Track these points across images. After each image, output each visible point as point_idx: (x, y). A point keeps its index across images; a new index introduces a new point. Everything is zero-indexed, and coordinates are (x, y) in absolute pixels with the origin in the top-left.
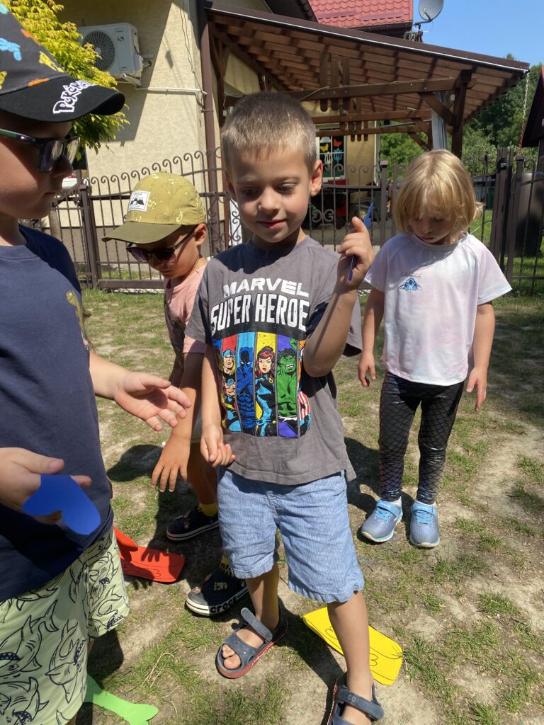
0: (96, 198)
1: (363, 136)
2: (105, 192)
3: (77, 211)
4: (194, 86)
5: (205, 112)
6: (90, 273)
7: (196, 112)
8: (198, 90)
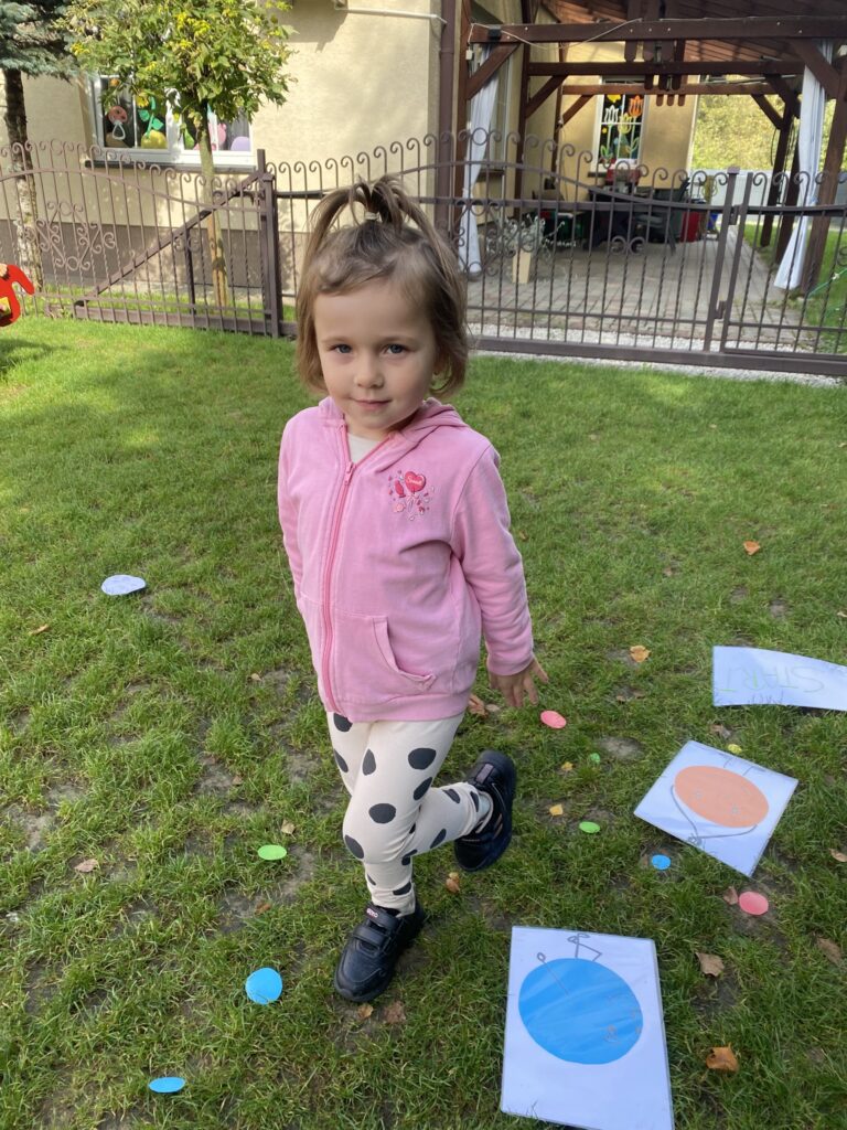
0: (285, 196)
1: (677, 97)
2: (299, 188)
3: (255, 214)
4: (428, 9)
5: (441, 54)
6: (268, 312)
7: (428, 54)
8: (434, 16)
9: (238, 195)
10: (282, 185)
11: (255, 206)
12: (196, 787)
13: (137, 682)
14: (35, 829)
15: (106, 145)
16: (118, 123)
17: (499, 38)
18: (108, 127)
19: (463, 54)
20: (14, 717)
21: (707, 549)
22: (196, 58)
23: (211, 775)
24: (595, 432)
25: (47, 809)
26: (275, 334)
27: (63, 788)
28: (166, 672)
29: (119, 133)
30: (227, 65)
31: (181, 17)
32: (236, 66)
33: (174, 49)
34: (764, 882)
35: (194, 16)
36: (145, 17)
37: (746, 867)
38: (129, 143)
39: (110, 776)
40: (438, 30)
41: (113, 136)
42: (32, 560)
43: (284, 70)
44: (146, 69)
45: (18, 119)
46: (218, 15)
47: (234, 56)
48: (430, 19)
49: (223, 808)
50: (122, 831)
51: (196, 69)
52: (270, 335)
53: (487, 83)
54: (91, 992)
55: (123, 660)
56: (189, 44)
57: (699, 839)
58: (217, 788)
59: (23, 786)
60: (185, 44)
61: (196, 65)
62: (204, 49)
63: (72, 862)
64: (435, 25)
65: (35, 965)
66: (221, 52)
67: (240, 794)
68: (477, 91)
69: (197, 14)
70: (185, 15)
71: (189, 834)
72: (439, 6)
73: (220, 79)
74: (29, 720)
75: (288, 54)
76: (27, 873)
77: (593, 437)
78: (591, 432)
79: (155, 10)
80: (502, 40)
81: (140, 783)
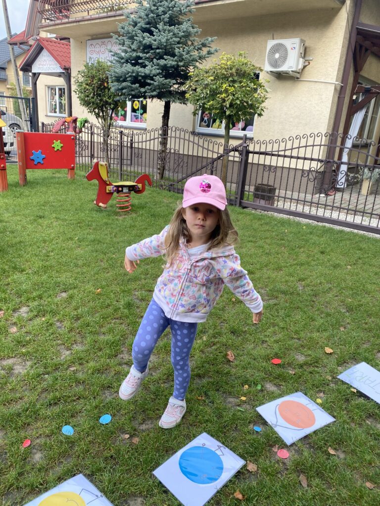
4: (335, 80)
5: (339, 97)
6: (237, 196)
7: (332, 98)
8: (337, 83)
9: (233, 151)
10: (251, 149)
11: (238, 156)
12: (116, 356)
13: (117, 319)
14: (65, 354)
15: (200, 126)
16: (206, 118)
17: (370, 91)
18: (202, 119)
19: (351, 97)
20: (75, 320)
21: (366, 324)
22: (227, 100)
23: (123, 353)
24: (351, 265)
25: (70, 349)
26: (238, 205)
27: (78, 345)
28: (127, 317)
29: (205, 122)
30: (239, 103)
31: (224, 86)
32: (243, 103)
33: (220, 97)
34: (294, 449)
35: (230, 86)
36: (212, 86)
37: (289, 442)
38: (208, 126)
39: (92, 345)
40: (339, 88)
41: (203, 123)
42: (108, 273)
43: (263, 105)
44: (209, 104)
45: (166, 117)
46: (239, 85)
47: (242, 100)
48: (335, 84)
49: (120, 364)
50: (87, 362)
51: (227, 104)
52: (235, 205)
53: (361, 109)
54: (55, 402)
55: (116, 310)
56: (226, 95)
57: (276, 425)
58: (123, 358)
59: (67, 340)
60: (224, 95)
61: (227, 103)
62: (231, 97)
63: (69, 366)
64: (337, 86)
65: (45, 390)
66: (238, 98)
67: (129, 362)
68: (356, 112)
69: (231, 85)
70: (226, 85)
71: (106, 369)
72: (341, 79)
73: (236, 108)
74: (79, 322)
75: (266, 99)
76: (56, 365)
77: (349, 267)
78: (348, 265)
79: (216, 83)
80: (371, 92)
81: (100, 350)
